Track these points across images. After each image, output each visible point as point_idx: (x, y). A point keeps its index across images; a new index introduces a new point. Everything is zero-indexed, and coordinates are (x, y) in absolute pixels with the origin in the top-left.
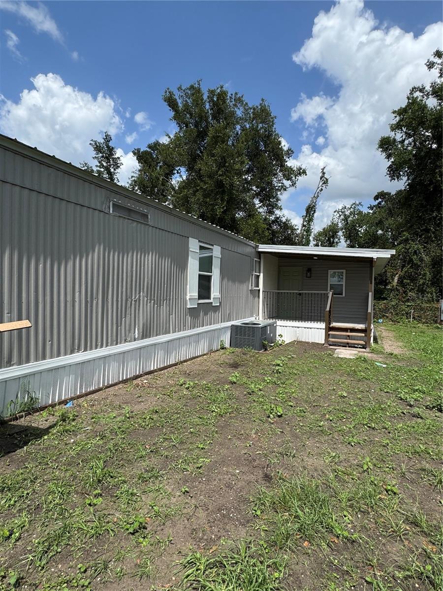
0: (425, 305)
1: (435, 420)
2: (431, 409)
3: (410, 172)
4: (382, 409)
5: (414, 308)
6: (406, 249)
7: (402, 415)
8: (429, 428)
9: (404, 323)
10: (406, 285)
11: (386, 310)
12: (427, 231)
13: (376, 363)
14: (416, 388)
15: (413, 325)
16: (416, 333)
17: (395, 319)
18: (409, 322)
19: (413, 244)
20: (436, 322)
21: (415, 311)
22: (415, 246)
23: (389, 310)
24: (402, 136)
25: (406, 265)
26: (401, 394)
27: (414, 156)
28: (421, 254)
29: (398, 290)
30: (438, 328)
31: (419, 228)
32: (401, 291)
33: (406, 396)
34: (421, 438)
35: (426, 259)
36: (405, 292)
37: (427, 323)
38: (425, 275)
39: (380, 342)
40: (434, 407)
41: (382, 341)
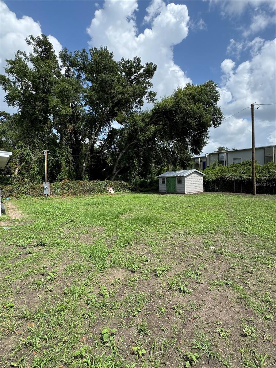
0: (35, 186)
1: (38, 252)
2: (37, 246)
3: (20, 103)
4: (6, 257)
5: (29, 188)
6: (21, 152)
7: (20, 256)
8: (35, 258)
9: (23, 198)
10: (23, 175)
11: (12, 191)
12: (33, 142)
13: (3, 228)
14: (29, 237)
15: (29, 199)
16: (31, 203)
17: (18, 197)
18: (27, 197)
19: (26, 149)
20: (42, 195)
21: (30, 190)
22: (27, 150)
23: (13, 191)
24: (14, 79)
25: (23, 162)
26: (19, 243)
27: (22, 94)
28: (31, 156)
29: (18, 178)
30: (43, 199)
31: (29, 140)
32: (20, 178)
33: (23, 243)
34: (30, 265)
35: (34, 158)
36: (23, 179)
37: (37, 196)
38: (34, 168)
39: (7, 213)
40: (38, 245)
41: (8, 212)
